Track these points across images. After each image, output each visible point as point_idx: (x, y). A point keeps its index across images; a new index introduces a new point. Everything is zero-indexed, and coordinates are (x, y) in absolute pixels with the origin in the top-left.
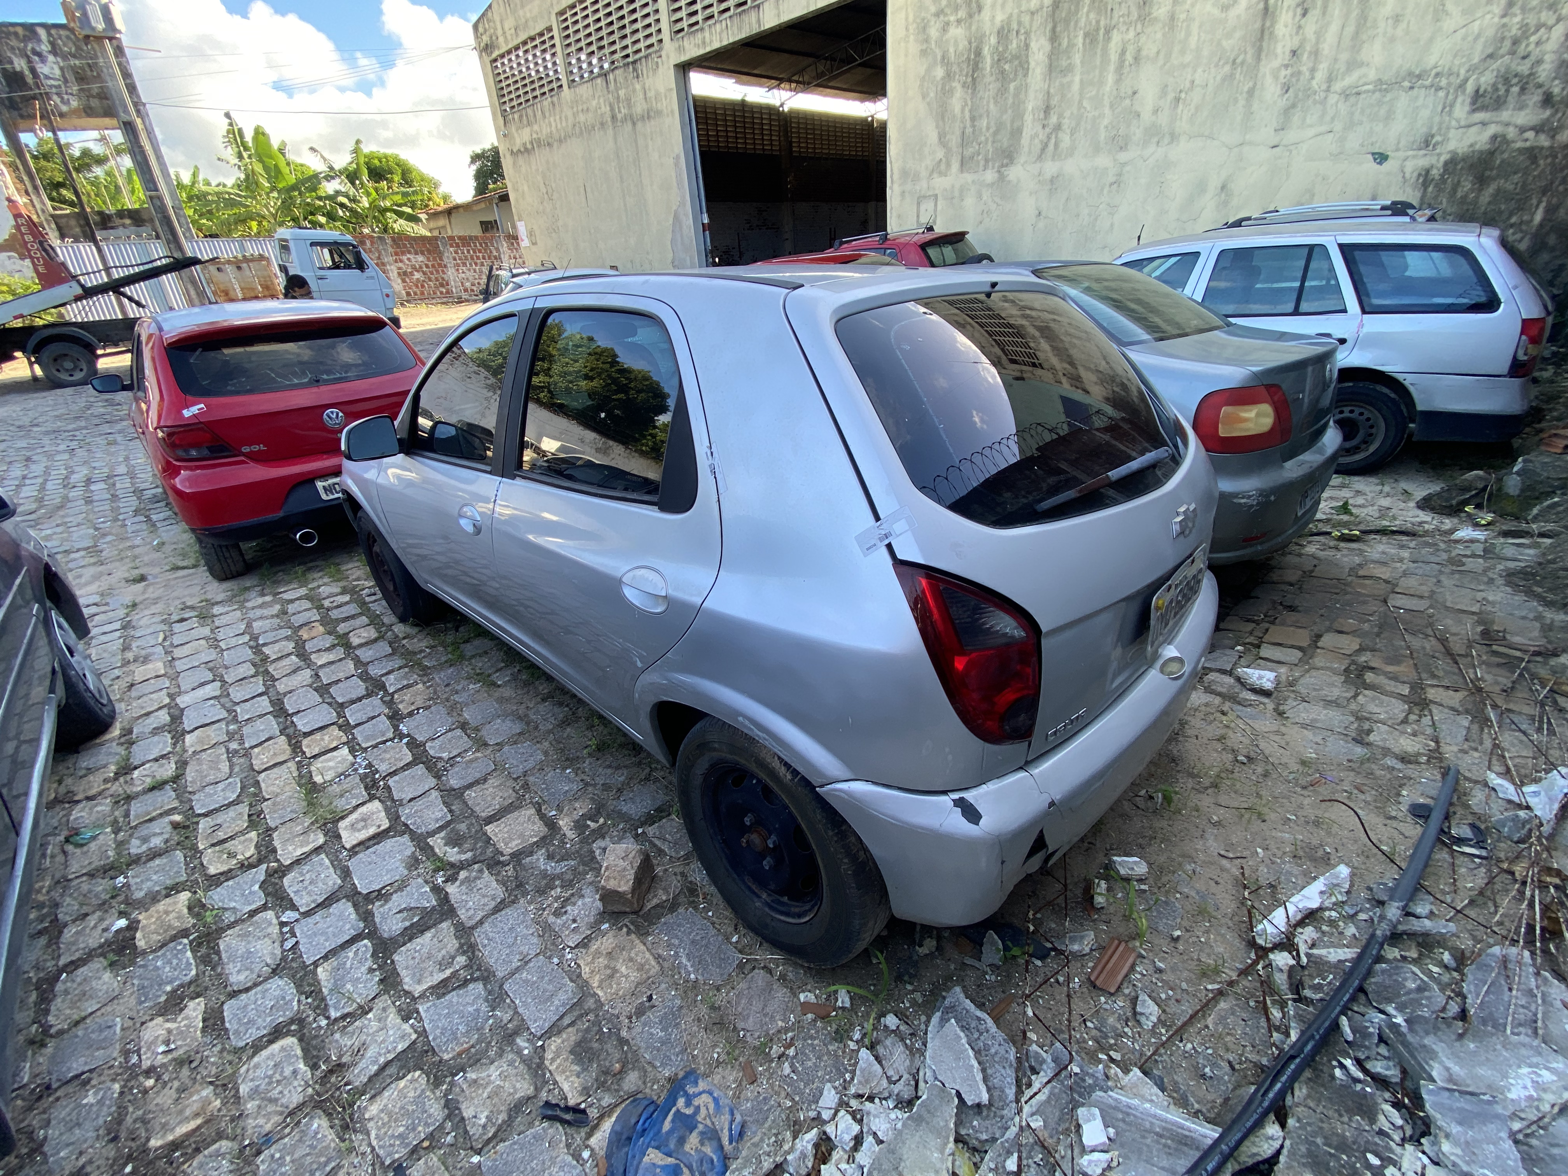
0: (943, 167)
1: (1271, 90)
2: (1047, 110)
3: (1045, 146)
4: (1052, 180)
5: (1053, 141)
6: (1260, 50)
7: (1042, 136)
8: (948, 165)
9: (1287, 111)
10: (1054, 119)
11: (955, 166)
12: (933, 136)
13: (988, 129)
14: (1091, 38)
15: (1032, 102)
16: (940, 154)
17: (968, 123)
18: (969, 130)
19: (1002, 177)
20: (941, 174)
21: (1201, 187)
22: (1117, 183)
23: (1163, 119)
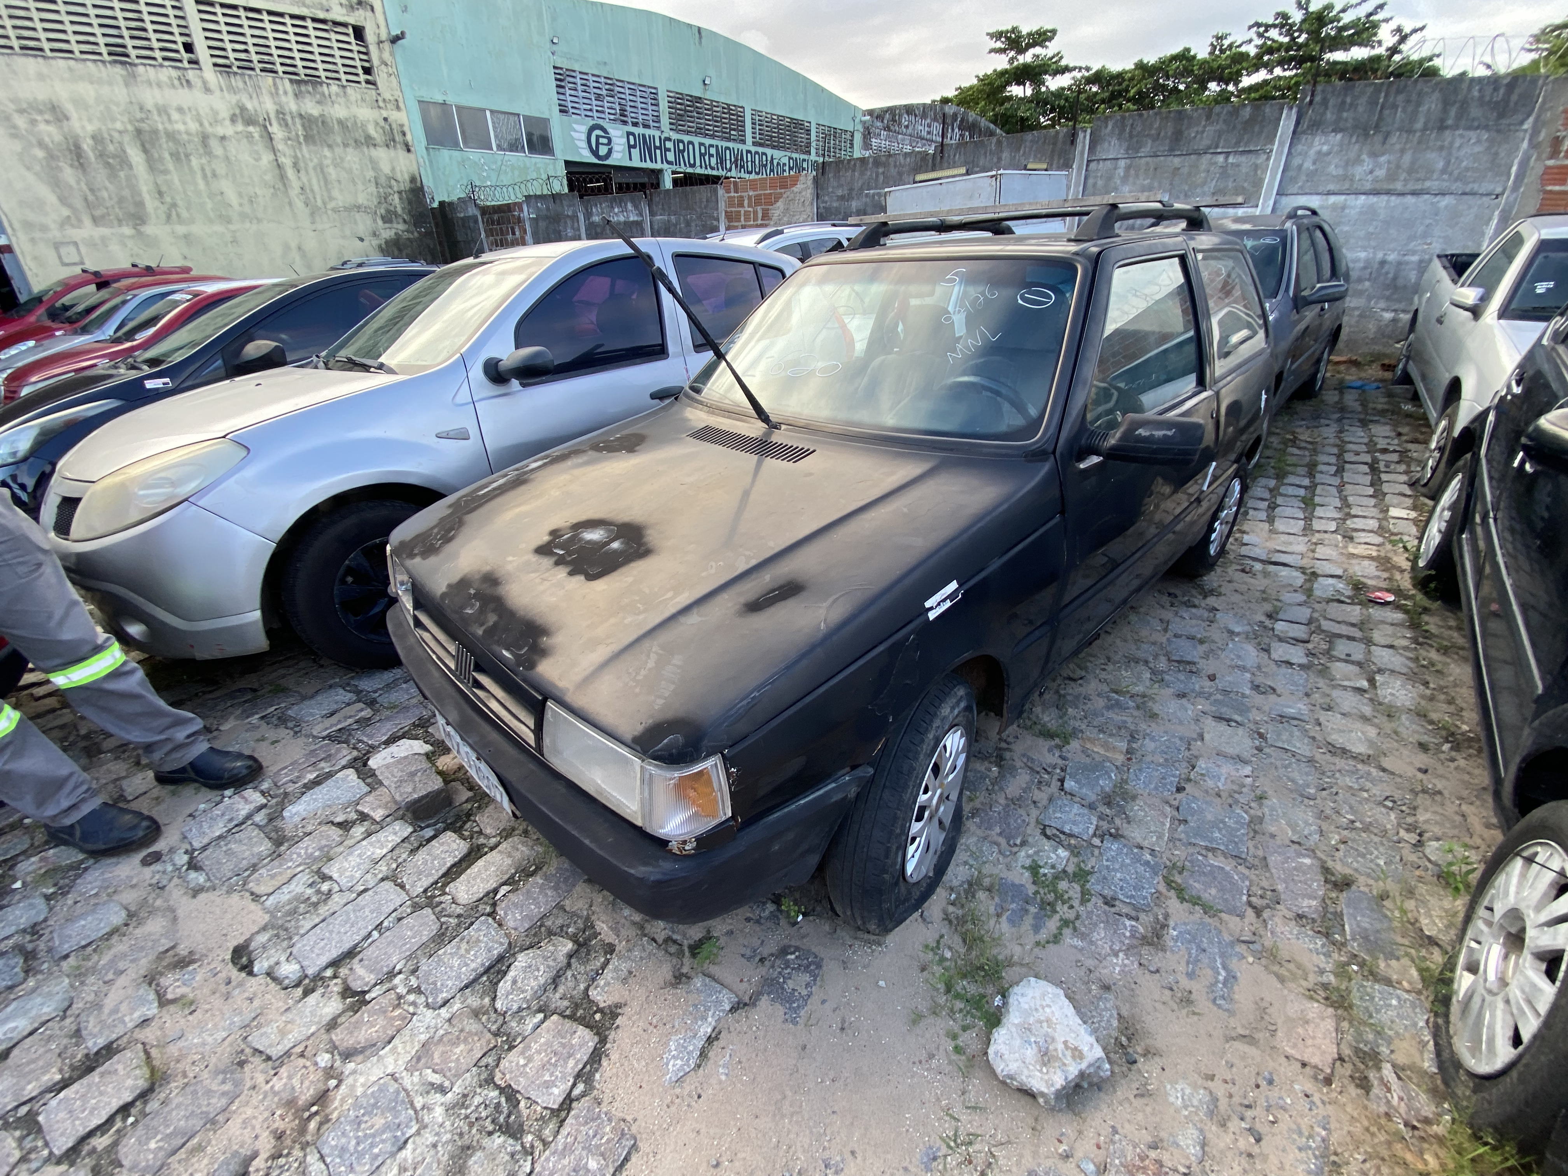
0: (74, 221)
1: (299, 204)
2: (160, 193)
3: (169, 217)
4: (186, 237)
5: (174, 213)
6: (285, 185)
7: (164, 208)
8: (80, 221)
9: (312, 214)
10: (168, 199)
11: (87, 221)
12: (51, 198)
13: (110, 198)
14: (175, 156)
15: (145, 188)
16: (66, 212)
17: (88, 193)
18: (91, 198)
19: (140, 233)
20: (73, 226)
21: (287, 248)
22: (234, 241)
23: (247, 209)
